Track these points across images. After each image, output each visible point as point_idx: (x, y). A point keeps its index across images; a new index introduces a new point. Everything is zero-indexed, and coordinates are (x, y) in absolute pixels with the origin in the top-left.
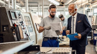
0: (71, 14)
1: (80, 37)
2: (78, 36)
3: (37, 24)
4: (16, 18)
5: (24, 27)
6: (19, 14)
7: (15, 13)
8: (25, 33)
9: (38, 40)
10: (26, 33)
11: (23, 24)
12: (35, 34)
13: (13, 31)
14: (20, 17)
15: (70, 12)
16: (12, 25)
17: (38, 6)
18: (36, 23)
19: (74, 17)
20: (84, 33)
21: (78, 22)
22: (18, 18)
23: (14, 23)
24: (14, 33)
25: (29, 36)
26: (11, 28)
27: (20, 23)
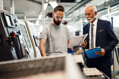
0: (89, 20)
1: (103, 53)
2: (100, 52)
4: (12, 24)
6: (15, 20)
7: (10, 17)
10: (26, 49)
14: (16, 24)
15: (87, 18)
16: (8, 36)
18: (34, 36)
19: (94, 25)
20: (108, 47)
21: (99, 32)
22: (14, 26)
23: (13, 32)
25: (29, 53)
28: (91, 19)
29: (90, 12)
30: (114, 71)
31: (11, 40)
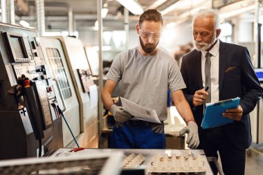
3: (81, 72)
4: (25, 56)
5: (48, 84)
6: (33, 42)
7: (20, 39)
8: (53, 105)
9: (85, 121)
10: (56, 104)
11: (45, 76)
12: (78, 104)
13: (17, 101)
14: (34, 51)
16: (13, 83)
17: (67, 15)
18: (78, 70)
19: (211, 55)
21: (227, 71)
22: (30, 57)
23: (23, 76)
24: (23, 109)
25: (64, 111)
26: (12, 92)
27: (38, 71)
28: (206, 44)
30: (257, 142)
31: (19, 93)
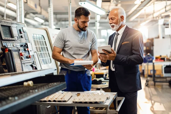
4: (12, 37)
6: (20, 30)
8: (32, 66)
11: (26, 49)
15: (111, 24)
19: (119, 34)
21: (123, 44)
28: (115, 25)
29: (114, 17)
